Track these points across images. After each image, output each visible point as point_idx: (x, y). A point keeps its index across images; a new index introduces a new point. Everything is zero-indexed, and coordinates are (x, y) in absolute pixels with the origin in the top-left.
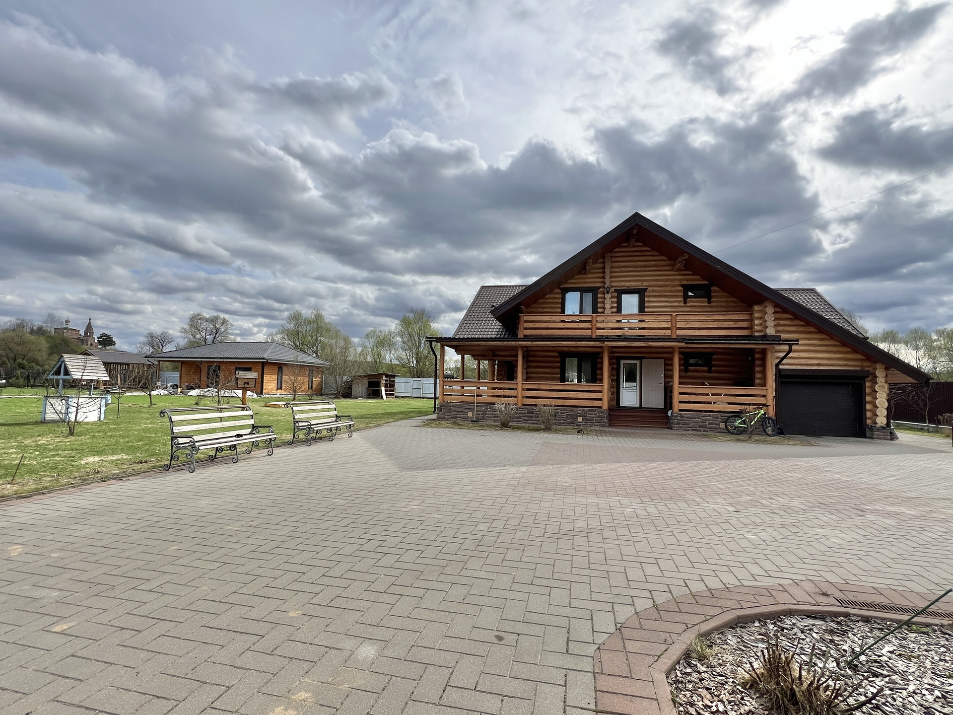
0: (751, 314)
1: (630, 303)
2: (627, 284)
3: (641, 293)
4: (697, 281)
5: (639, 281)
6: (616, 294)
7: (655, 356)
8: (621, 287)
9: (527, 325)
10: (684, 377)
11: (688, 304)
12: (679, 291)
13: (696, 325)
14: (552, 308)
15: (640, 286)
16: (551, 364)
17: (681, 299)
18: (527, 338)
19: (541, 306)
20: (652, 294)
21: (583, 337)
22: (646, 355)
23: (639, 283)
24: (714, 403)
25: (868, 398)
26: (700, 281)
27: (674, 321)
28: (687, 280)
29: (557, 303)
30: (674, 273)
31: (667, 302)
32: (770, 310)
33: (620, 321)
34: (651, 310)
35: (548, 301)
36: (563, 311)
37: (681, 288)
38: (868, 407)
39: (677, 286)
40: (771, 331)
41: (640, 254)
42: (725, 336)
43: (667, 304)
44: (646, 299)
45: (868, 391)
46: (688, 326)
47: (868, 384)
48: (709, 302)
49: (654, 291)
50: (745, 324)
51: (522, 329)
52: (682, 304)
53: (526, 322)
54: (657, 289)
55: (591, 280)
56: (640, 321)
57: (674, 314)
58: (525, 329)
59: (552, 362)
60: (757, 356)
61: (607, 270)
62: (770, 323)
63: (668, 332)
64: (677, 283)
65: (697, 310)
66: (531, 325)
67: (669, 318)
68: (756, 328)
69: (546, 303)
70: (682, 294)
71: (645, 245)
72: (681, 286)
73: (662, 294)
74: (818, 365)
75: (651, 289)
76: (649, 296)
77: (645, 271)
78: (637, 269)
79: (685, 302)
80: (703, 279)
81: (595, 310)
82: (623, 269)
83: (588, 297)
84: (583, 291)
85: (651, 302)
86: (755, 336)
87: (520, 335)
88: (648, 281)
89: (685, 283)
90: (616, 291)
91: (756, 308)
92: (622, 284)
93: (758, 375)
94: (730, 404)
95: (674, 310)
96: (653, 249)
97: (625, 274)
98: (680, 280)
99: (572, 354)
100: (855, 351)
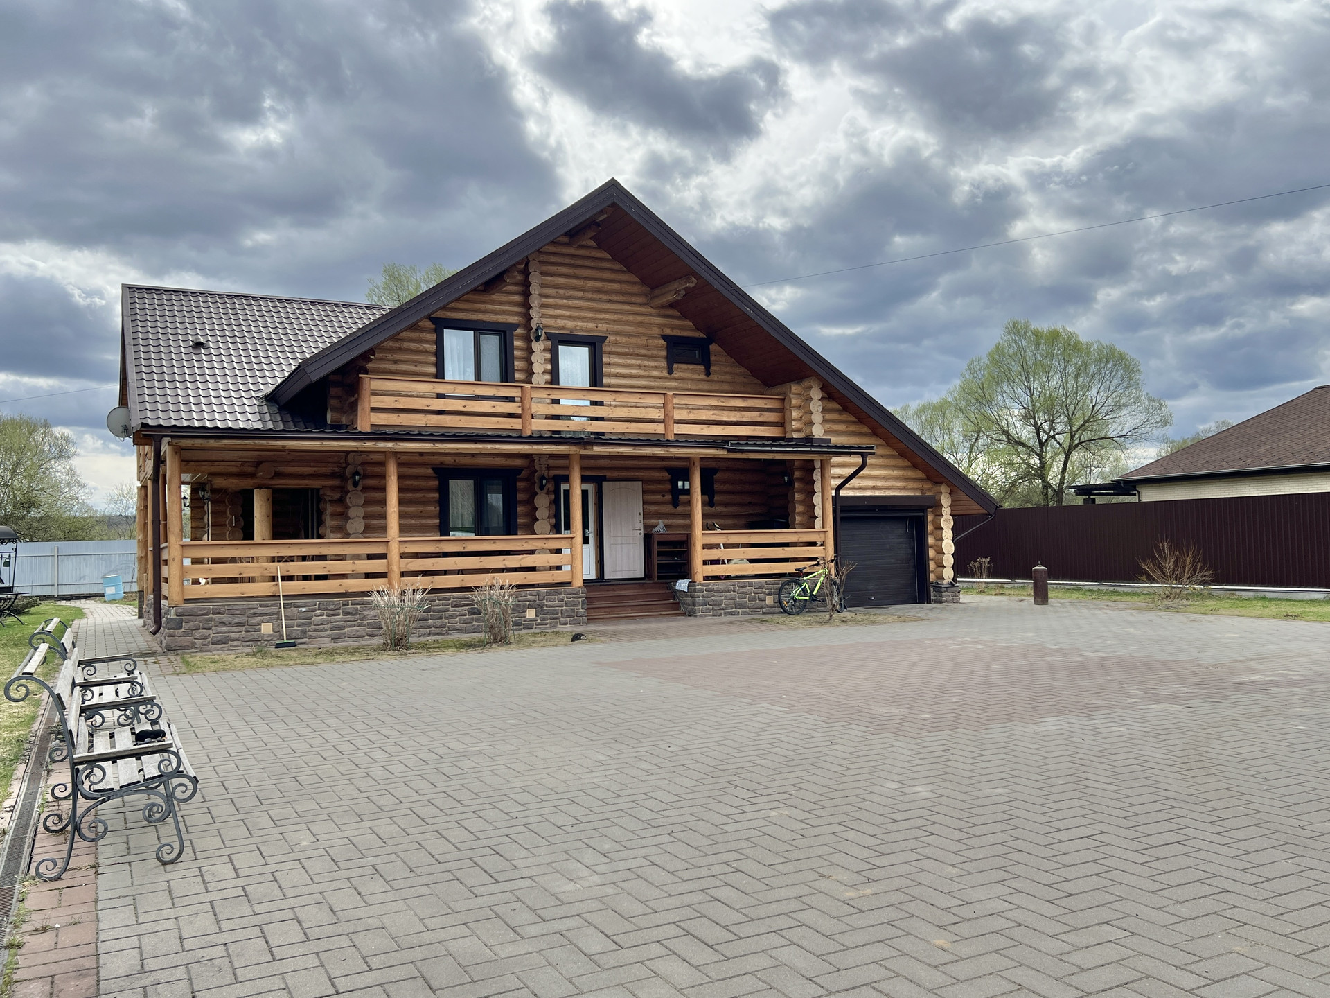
0: (783, 399)
1: (574, 362)
2: (570, 324)
3: (594, 345)
4: (685, 329)
5: (591, 320)
6: (549, 343)
7: (624, 474)
8: (558, 328)
9: (376, 402)
10: (671, 514)
11: (676, 374)
12: (657, 347)
13: (705, 415)
14: (416, 363)
15: (592, 330)
16: (419, 495)
17: (664, 364)
18: (378, 434)
19: (389, 356)
20: (614, 349)
21: (481, 432)
22: (609, 474)
23: (591, 325)
24: (729, 561)
25: (931, 540)
26: (692, 330)
27: (670, 407)
28: (673, 327)
29: (426, 352)
30: (651, 310)
31: (640, 367)
32: (816, 394)
33: (556, 401)
34: (614, 381)
35: (406, 345)
36: (440, 374)
37: (665, 343)
38: (931, 553)
39: (656, 338)
40: (818, 432)
41: (591, 264)
42: (748, 438)
43: (641, 372)
44: (605, 359)
45: (930, 528)
46: (692, 417)
47: (930, 518)
48: (708, 374)
49: (617, 344)
50: (772, 417)
51: (368, 410)
52: (665, 374)
53: (374, 393)
54: (624, 340)
55: (502, 309)
56: (594, 403)
57: (670, 393)
58: (374, 410)
59: (419, 490)
60: (797, 474)
61: (535, 290)
62: (817, 417)
63: (660, 428)
64: (656, 330)
65: (689, 387)
66: (388, 402)
67: (658, 400)
68: (795, 425)
69: (400, 350)
70: (664, 353)
71: (600, 247)
72: (664, 337)
73: (631, 350)
74: (874, 488)
75: (612, 338)
76: (610, 353)
77: (600, 300)
78: (585, 295)
79: (670, 372)
80: (698, 329)
81: (506, 375)
82: (562, 292)
83: (491, 344)
84: (479, 329)
85: (614, 366)
86: (792, 439)
87: (364, 424)
88: (607, 321)
89: (668, 332)
90: (549, 337)
91: (795, 388)
92: (561, 323)
93: (799, 508)
94: (752, 561)
95: (652, 384)
96: (615, 258)
97: (565, 302)
98: (661, 326)
99: (461, 472)
100: (915, 466)
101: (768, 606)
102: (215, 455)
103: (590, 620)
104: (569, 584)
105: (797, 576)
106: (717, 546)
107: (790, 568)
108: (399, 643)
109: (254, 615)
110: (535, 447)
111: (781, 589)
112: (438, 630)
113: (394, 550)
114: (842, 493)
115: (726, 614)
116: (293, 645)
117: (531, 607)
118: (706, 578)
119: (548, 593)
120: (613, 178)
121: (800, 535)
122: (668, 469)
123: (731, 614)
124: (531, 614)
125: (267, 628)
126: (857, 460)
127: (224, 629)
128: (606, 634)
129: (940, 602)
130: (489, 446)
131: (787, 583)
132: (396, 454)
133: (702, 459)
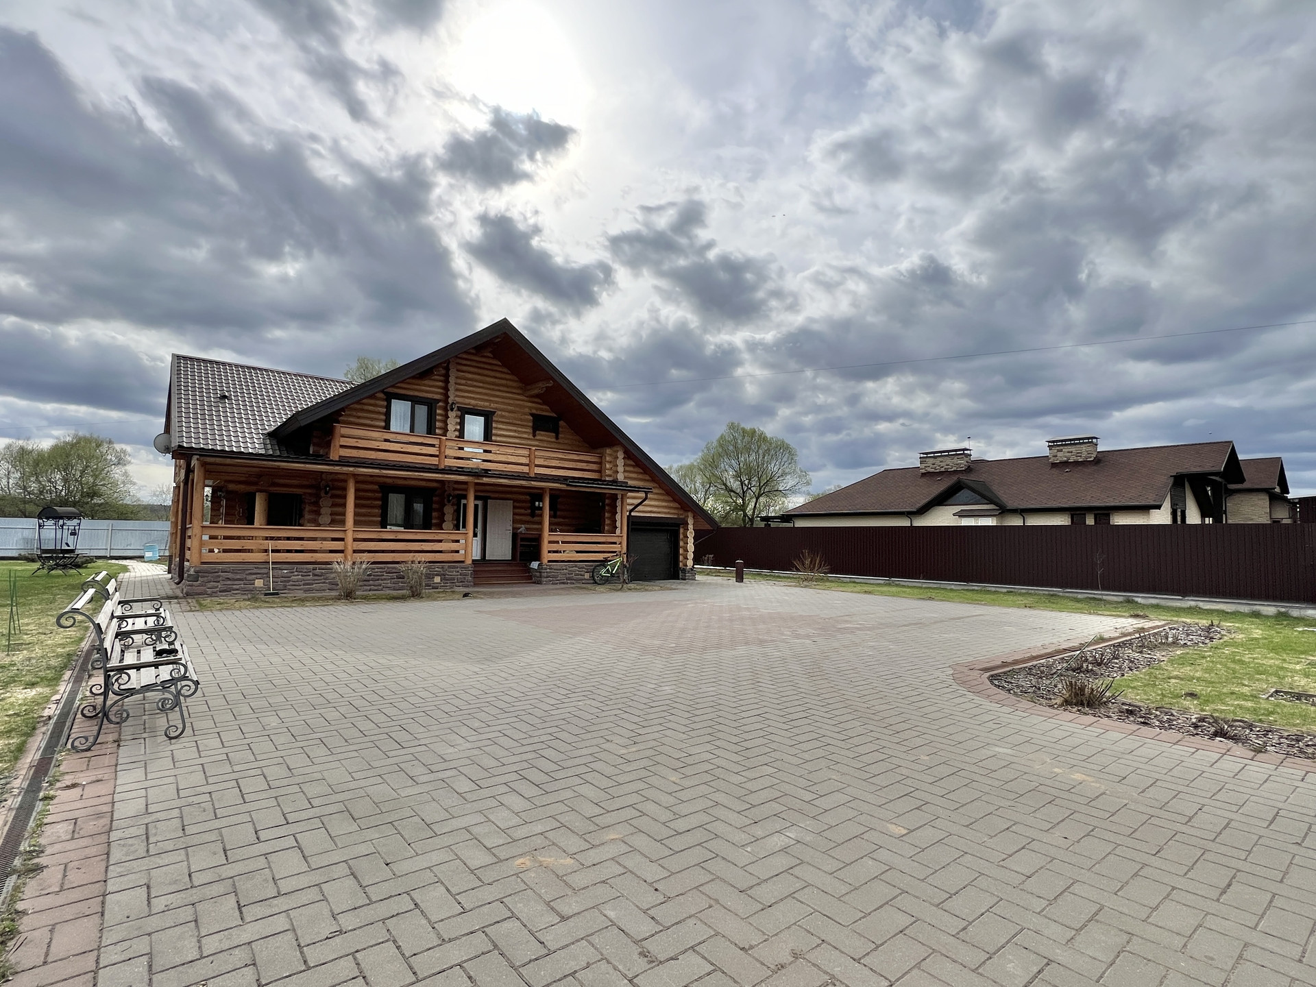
0: (601, 457)
1: (475, 427)
2: (473, 402)
3: (488, 416)
4: (546, 411)
5: (486, 401)
6: (459, 413)
7: (503, 496)
8: (465, 404)
9: (344, 441)
10: (531, 522)
11: (538, 437)
12: (527, 420)
13: (554, 463)
14: (372, 419)
15: (487, 407)
16: (369, 502)
17: (530, 430)
18: (343, 462)
19: (355, 414)
20: (500, 420)
21: (411, 465)
22: (492, 495)
23: (487, 404)
24: (564, 551)
25: (681, 544)
26: (549, 412)
27: (533, 457)
28: (537, 409)
29: (379, 413)
30: (524, 398)
31: (515, 431)
32: (621, 455)
33: (462, 449)
34: (498, 439)
35: (366, 407)
36: (387, 427)
37: (532, 418)
38: (681, 551)
39: (526, 415)
40: (621, 477)
41: (489, 367)
42: (579, 478)
43: (516, 434)
44: (494, 425)
45: (681, 536)
46: (546, 463)
47: (681, 530)
48: (557, 438)
49: (502, 416)
50: (594, 467)
51: (338, 445)
52: (531, 437)
53: (343, 436)
54: (507, 414)
55: (430, 389)
56: (485, 451)
57: (534, 448)
58: (342, 446)
59: (368, 499)
60: (607, 501)
61: (452, 380)
62: (621, 469)
63: (526, 469)
64: (527, 410)
65: (545, 445)
66: (352, 442)
67: (526, 452)
68: (608, 472)
69: (362, 410)
70: (531, 424)
71: (495, 358)
72: (532, 415)
73: (511, 421)
74: (651, 512)
75: (500, 413)
76: (497, 421)
77: (493, 390)
78: (485, 385)
79: (534, 436)
80: (553, 411)
81: (430, 430)
82: (469, 382)
83: (422, 411)
84: (415, 401)
85: (499, 429)
86: (605, 481)
87: (334, 456)
88: (497, 402)
89: (534, 411)
90: (459, 409)
91: (608, 451)
92: (467, 401)
93: (607, 522)
94: (577, 552)
95: (523, 442)
96: (504, 365)
97: (471, 389)
98: (530, 408)
99: (397, 489)
100: (675, 500)
101: (585, 579)
102: (230, 469)
103: (475, 585)
104: (463, 562)
105: (603, 563)
106: (558, 542)
107: (601, 557)
108: (349, 596)
109: (251, 574)
110: (446, 476)
111: (594, 569)
112: (376, 588)
113: (350, 536)
114: (633, 514)
115: (560, 583)
116: (277, 594)
117: (437, 575)
118: (549, 561)
119: (449, 567)
120: (505, 318)
121: (608, 538)
122: (529, 494)
123: (564, 583)
124: (437, 579)
125: (259, 583)
126: (643, 495)
127: (229, 582)
128: (485, 594)
129: (685, 579)
130: (417, 474)
131: (598, 566)
132: (354, 475)
133: (551, 489)
